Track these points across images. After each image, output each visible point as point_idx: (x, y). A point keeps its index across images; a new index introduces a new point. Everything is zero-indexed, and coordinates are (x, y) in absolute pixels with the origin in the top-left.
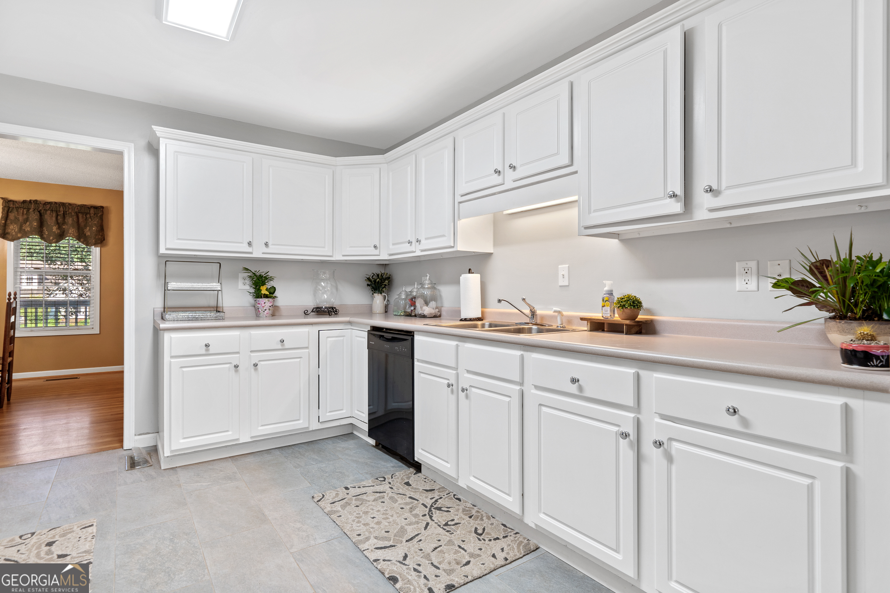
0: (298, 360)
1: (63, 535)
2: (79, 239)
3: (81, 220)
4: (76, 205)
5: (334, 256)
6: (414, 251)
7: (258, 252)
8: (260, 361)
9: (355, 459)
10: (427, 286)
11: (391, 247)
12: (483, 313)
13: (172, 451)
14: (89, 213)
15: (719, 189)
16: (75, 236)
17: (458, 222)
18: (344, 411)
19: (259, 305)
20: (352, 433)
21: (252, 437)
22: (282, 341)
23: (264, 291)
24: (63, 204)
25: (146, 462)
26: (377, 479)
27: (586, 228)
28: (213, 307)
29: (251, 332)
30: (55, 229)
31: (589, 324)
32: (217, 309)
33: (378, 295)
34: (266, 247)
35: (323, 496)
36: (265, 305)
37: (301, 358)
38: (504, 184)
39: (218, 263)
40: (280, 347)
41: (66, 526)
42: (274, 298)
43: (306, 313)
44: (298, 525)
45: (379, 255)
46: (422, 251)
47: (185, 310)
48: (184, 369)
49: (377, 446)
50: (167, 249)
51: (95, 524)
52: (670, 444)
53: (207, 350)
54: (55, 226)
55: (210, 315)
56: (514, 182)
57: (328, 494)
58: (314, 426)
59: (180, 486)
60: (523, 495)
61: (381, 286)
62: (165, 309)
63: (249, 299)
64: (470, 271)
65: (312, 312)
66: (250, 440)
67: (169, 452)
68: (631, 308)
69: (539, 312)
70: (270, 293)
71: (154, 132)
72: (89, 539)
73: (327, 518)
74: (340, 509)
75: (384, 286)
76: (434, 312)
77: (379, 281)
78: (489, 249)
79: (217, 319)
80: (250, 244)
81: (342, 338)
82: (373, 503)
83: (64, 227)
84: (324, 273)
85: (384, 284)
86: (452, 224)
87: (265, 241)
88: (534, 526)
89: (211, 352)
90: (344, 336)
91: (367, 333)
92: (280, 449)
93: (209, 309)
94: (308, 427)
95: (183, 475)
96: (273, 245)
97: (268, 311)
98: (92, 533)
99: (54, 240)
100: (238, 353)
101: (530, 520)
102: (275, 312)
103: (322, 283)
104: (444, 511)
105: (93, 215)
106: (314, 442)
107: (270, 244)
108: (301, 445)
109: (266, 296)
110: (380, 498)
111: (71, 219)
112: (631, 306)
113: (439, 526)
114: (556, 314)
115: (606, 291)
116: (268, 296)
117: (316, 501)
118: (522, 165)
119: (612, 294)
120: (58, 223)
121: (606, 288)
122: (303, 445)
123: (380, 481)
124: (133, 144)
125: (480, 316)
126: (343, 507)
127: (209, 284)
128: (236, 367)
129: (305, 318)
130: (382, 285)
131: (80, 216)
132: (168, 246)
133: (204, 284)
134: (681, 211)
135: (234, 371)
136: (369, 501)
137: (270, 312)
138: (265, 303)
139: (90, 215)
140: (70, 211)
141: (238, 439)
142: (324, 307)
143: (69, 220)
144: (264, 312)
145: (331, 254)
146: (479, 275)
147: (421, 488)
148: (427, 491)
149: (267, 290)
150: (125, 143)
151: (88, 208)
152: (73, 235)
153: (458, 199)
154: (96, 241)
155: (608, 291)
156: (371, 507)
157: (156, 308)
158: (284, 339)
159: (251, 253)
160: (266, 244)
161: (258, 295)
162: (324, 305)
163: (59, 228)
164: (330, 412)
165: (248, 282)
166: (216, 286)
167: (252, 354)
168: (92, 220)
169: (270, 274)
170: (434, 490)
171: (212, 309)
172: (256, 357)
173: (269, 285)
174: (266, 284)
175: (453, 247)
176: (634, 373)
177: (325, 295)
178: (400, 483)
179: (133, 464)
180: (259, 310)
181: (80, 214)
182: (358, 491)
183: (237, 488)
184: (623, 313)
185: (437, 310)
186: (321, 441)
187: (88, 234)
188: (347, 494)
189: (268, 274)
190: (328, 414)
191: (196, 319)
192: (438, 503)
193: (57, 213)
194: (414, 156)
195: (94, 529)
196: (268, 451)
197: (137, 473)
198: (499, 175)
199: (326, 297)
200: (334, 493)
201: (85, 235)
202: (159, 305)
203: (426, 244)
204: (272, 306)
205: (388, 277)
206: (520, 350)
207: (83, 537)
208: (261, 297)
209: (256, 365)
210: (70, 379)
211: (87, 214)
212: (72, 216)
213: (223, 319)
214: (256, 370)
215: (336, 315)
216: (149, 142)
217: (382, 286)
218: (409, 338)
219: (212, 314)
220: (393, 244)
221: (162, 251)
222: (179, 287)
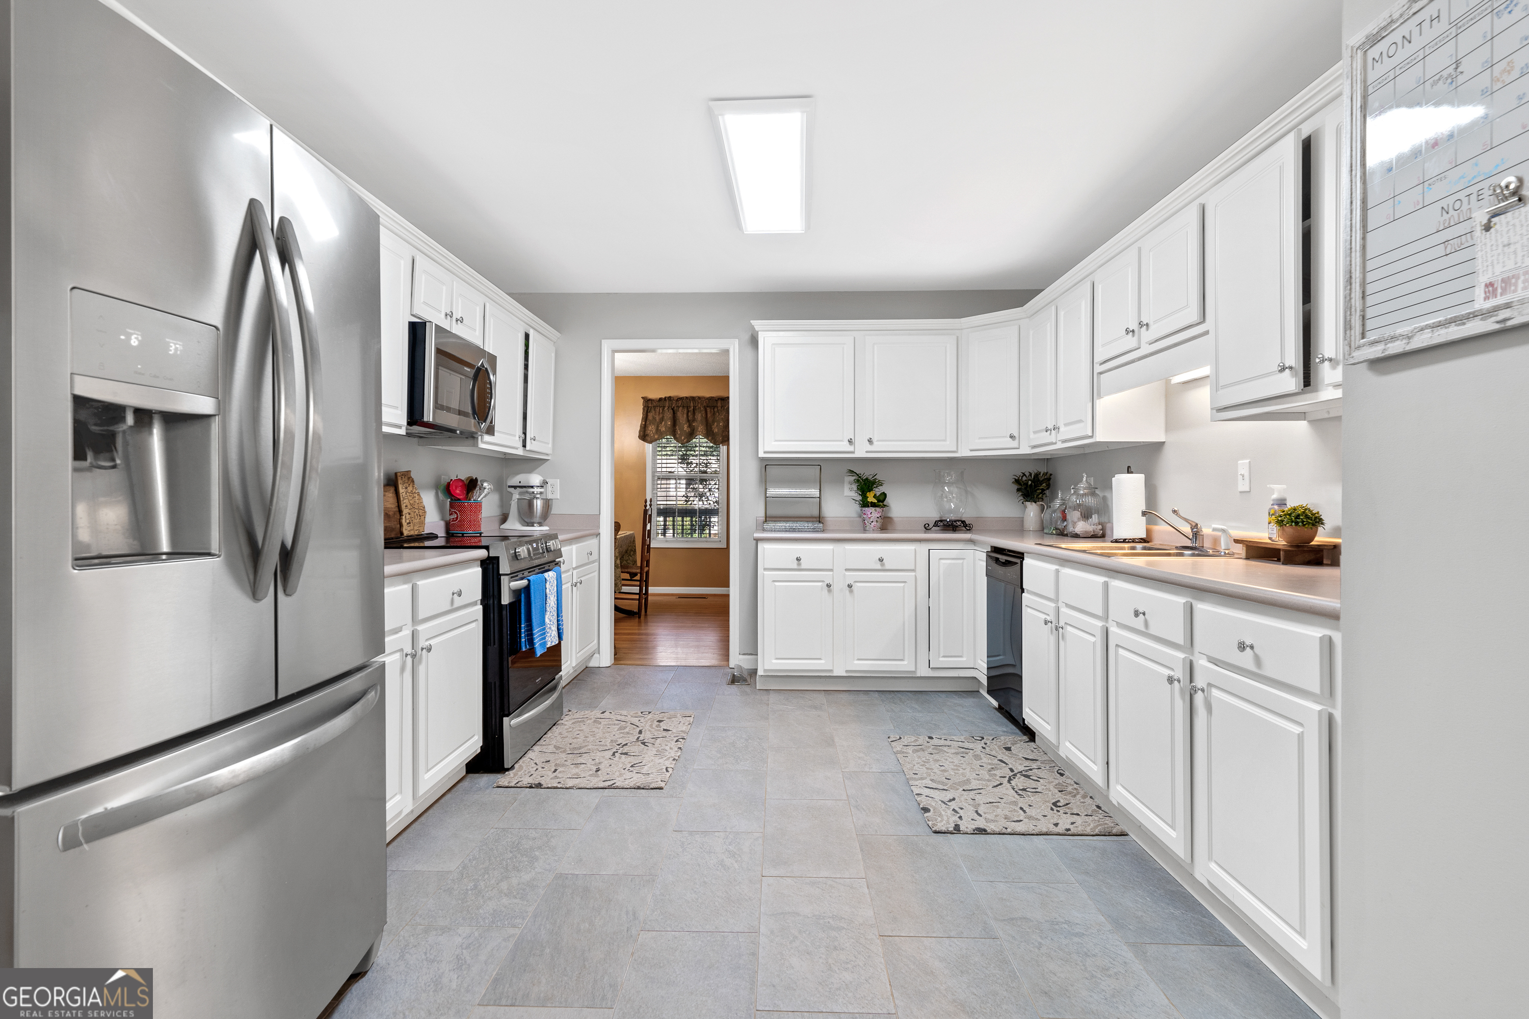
0: (902, 585)
1: (670, 718)
2: (706, 436)
3: (709, 415)
4: (705, 398)
5: (959, 451)
6: (1054, 442)
7: (861, 452)
8: (855, 582)
9: (962, 716)
10: (1082, 492)
11: (1032, 436)
12: (1148, 532)
13: (765, 671)
14: (717, 407)
15: (1338, 357)
16: (703, 434)
17: (1097, 401)
18: (964, 659)
19: (865, 516)
20: (978, 691)
21: (847, 671)
22: (881, 560)
23: (871, 498)
24: (693, 398)
25: (745, 680)
26: (973, 737)
27: (1220, 410)
28: (815, 517)
29: (846, 547)
30: (686, 427)
31: (1245, 548)
32: (820, 519)
33: (1031, 504)
34: (870, 444)
35: (900, 738)
36: (871, 515)
37: (905, 582)
38: (1140, 348)
39: (818, 465)
40: (878, 566)
41: (672, 713)
42: (882, 507)
43: (927, 528)
44: (861, 755)
45: (1019, 448)
46: (1064, 441)
47: (787, 520)
48: (777, 584)
49: (1000, 709)
50: (765, 452)
51: (693, 716)
52: (1210, 691)
53: (799, 565)
54: (686, 424)
55: (808, 526)
56: (1150, 344)
57: (906, 738)
58: (923, 671)
59: (768, 705)
60: (1107, 763)
61: (1036, 491)
62: (767, 519)
63: (856, 507)
64: (1129, 471)
65: (934, 526)
66: (845, 674)
67: (763, 670)
68: (1291, 525)
69: (1206, 531)
70: (879, 501)
71: (753, 327)
72: (686, 724)
73: (893, 757)
74: (911, 752)
75: (1041, 491)
76: (1091, 530)
77: (1031, 484)
78: (1157, 436)
79: (815, 531)
80: (850, 442)
81: (961, 561)
82: (951, 756)
83: (694, 424)
84: (949, 474)
85: (1041, 488)
86: (1090, 404)
87: (868, 437)
88: (1116, 805)
89: (803, 567)
90: (964, 559)
91: (985, 554)
92: (881, 693)
93: (811, 520)
94: (914, 672)
95: (773, 697)
96: (878, 441)
97: (876, 523)
98: (690, 721)
99: (685, 440)
100: (831, 570)
101: (1114, 798)
102: (886, 524)
103: (946, 488)
104: (1032, 779)
105: (720, 408)
106: (924, 693)
107: (874, 440)
108: (907, 693)
109: (873, 505)
110: (963, 753)
111: (700, 415)
112: (1292, 522)
113: (1014, 789)
114: (1219, 533)
115: (1273, 500)
116: (876, 504)
117: (890, 741)
118: (1155, 322)
119: (1286, 504)
120: (688, 421)
121: (1275, 496)
122: (908, 694)
123: (975, 739)
124: (737, 340)
125: (1144, 536)
126: (915, 751)
127: (808, 491)
128: (829, 586)
129: (925, 533)
130: (1038, 489)
131: (708, 410)
132: (766, 450)
133: (802, 491)
134: (1296, 389)
135: (826, 591)
136: (948, 753)
137: (879, 524)
138: (871, 513)
139: (717, 408)
140: (699, 405)
141: (831, 671)
142: (948, 520)
143: (699, 416)
144: (871, 524)
145: (955, 449)
146: (1142, 476)
147: (1021, 755)
148: (1026, 759)
149: (875, 496)
150: (730, 340)
151: (716, 400)
152: (702, 432)
153: (1098, 369)
154: (723, 439)
155: (1278, 500)
156: (946, 758)
157: (758, 517)
158: (883, 557)
159: (853, 452)
160: (870, 441)
161: (865, 504)
162: (950, 517)
163: (690, 426)
164: (944, 657)
165: (855, 487)
166: (815, 492)
167: (847, 573)
168: (719, 414)
169: (878, 477)
170: (1038, 760)
171: (815, 520)
172: (851, 577)
173: (878, 491)
174: (872, 490)
175: (1092, 437)
176: (1184, 603)
177: (952, 504)
178: (999, 747)
179: (734, 680)
180: (865, 521)
181: (708, 408)
182: (942, 742)
183: (819, 716)
184: (1283, 533)
185: (1100, 527)
186: (933, 693)
187: (716, 430)
188: (928, 742)
189: (875, 477)
190: (941, 659)
191: (793, 530)
192: (1030, 772)
193: (688, 409)
194: (1053, 308)
195: (691, 719)
196: (866, 692)
197: (734, 688)
198: (1133, 336)
199: (953, 506)
200: (913, 739)
201: (713, 432)
202: (761, 514)
203: (1067, 432)
204: (880, 517)
205: (1047, 479)
206: (1105, 576)
207: (682, 722)
208: (868, 506)
209: (850, 586)
210: (698, 598)
211: (714, 407)
212: (701, 411)
213: (823, 531)
214: (851, 592)
215: (968, 531)
216: (752, 334)
217: (1038, 491)
218: (1018, 561)
219: (810, 525)
220: (1035, 432)
221: (761, 455)
222: (777, 494)
